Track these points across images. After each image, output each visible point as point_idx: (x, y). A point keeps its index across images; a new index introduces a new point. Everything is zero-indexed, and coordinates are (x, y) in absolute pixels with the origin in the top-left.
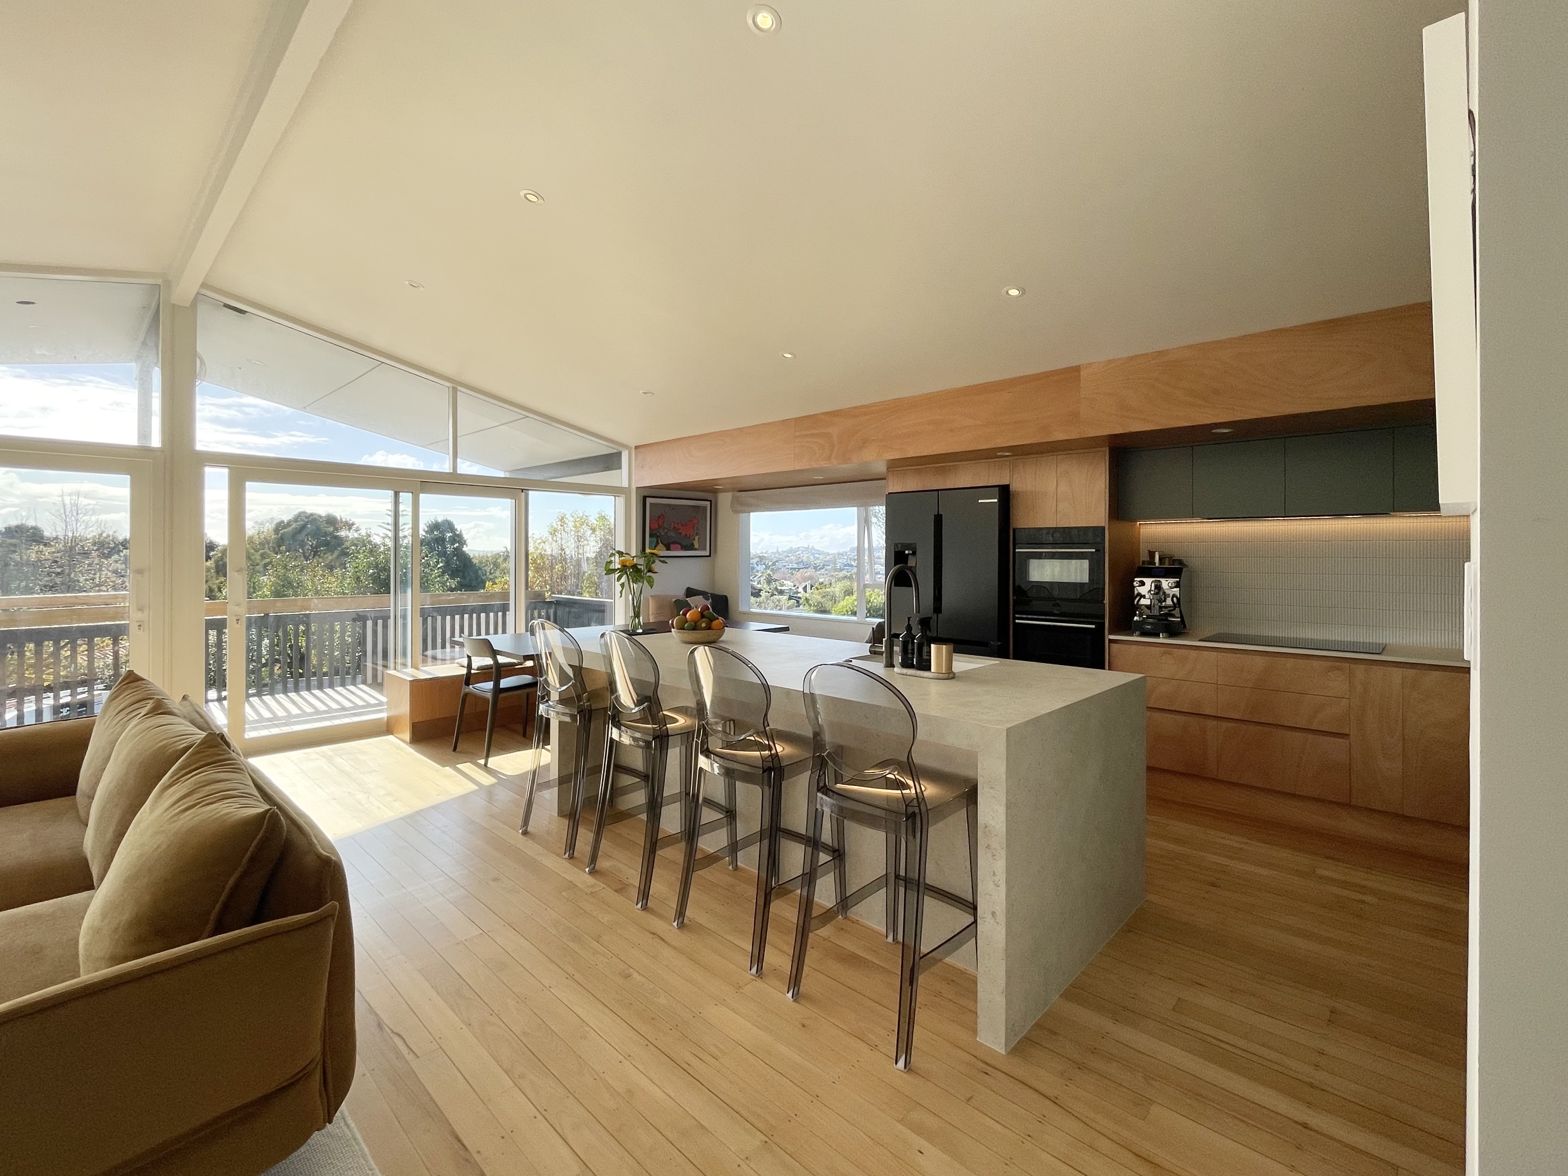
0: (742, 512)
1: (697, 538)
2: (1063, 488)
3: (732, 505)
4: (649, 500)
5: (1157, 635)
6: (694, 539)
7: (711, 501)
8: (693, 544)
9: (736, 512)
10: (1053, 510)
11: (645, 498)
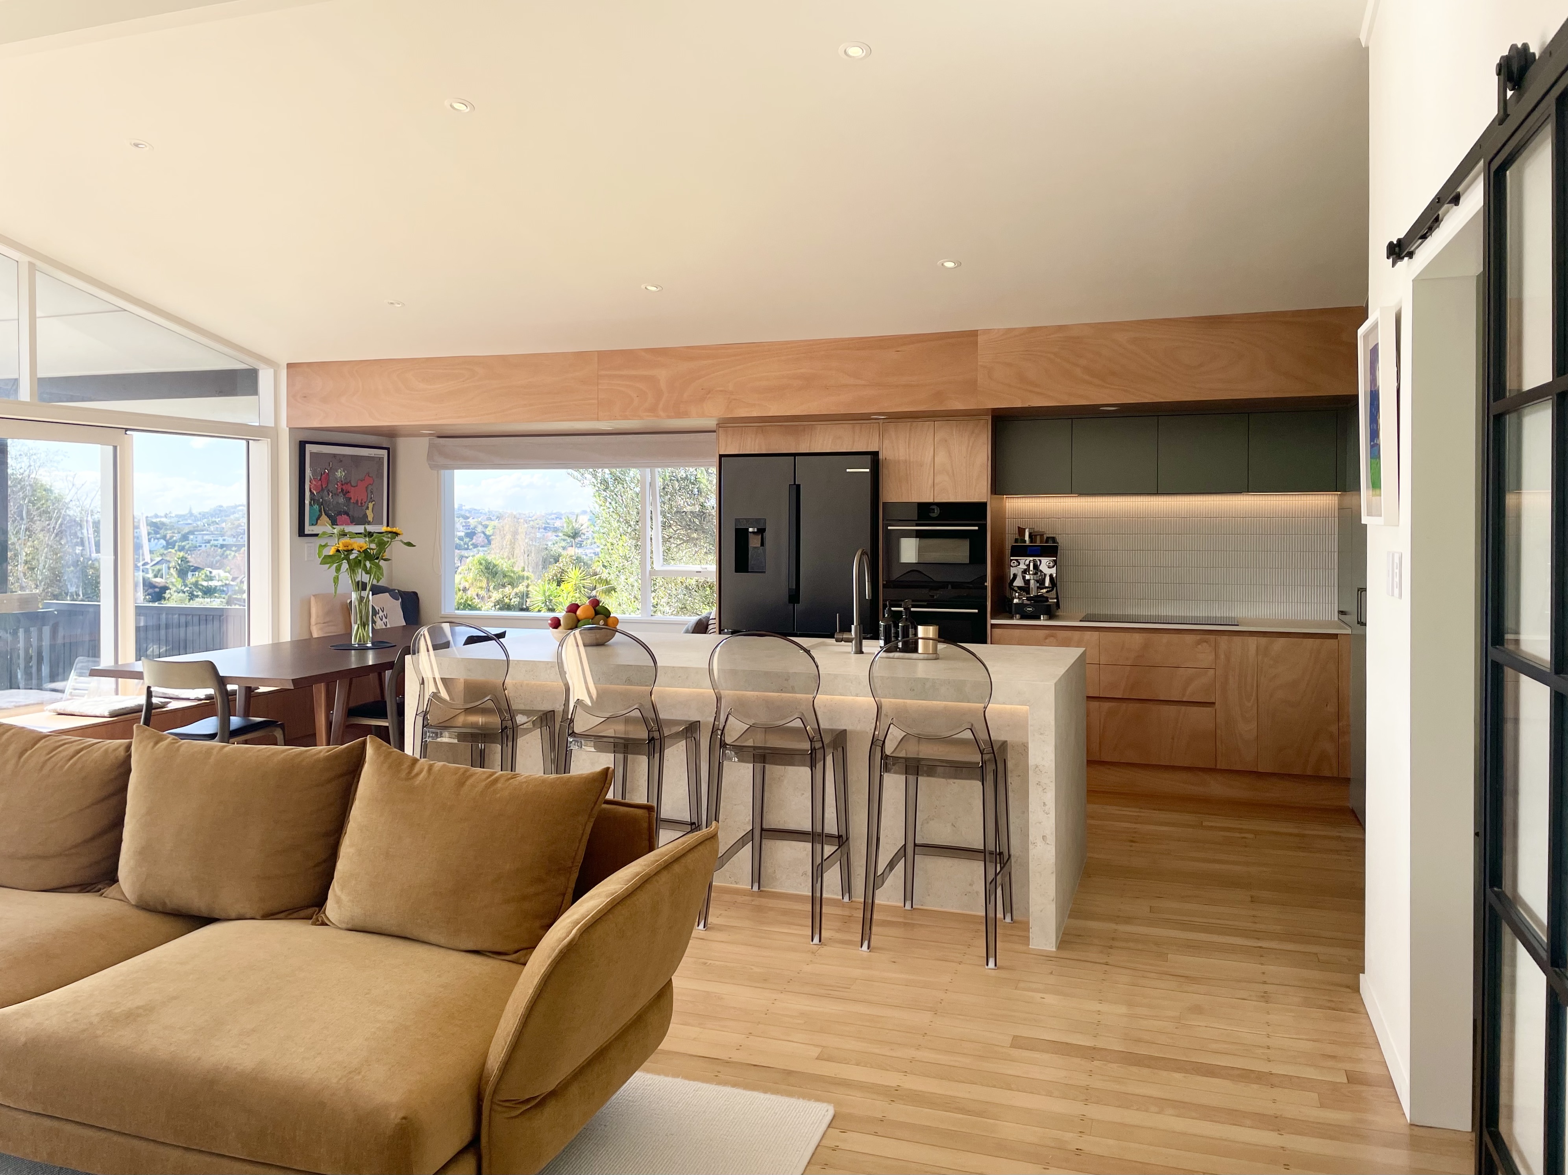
0: (446, 467)
1: (371, 505)
2: (941, 458)
3: (430, 457)
4: (309, 448)
5: (1039, 618)
6: (368, 508)
7: (388, 449)
8: (366, 516)
9: (436, 467)
10: (930, 482)
11: (302, 445)
